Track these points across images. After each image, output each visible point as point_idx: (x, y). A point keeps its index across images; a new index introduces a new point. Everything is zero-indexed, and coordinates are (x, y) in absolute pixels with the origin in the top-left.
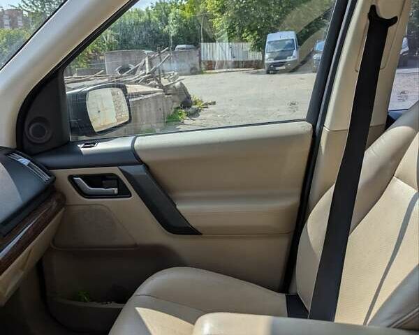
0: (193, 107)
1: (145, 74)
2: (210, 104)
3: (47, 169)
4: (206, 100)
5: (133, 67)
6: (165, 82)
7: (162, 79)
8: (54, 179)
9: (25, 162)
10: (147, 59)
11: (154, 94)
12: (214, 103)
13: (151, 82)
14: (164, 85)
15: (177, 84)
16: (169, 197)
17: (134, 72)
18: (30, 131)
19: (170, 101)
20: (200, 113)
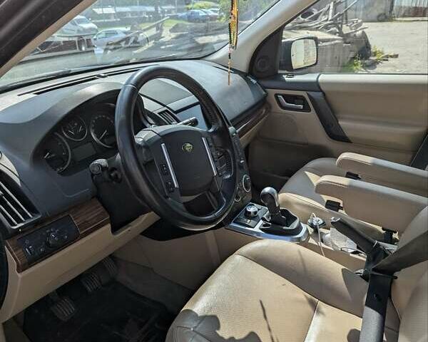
0: (371, 58)
1: (327, 20)
2: (391, 57)
3: (264, 88)
4: (388, 52)
5: (316, 12)
6: (346, 30)
7: (344, 26)
8: (267, 95)
9: (254, 81)
10: (332, 4)
11: (333, 42)
12: (396, 56)
13: (332, 29)
14: (345, 33)
15: (359, 33)
16: (335, 116)
17: (316, 18)
18: (258, 64)
19: (347, 50)
20: (377, 66)
